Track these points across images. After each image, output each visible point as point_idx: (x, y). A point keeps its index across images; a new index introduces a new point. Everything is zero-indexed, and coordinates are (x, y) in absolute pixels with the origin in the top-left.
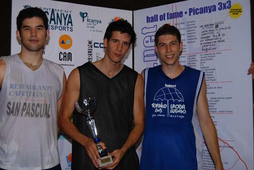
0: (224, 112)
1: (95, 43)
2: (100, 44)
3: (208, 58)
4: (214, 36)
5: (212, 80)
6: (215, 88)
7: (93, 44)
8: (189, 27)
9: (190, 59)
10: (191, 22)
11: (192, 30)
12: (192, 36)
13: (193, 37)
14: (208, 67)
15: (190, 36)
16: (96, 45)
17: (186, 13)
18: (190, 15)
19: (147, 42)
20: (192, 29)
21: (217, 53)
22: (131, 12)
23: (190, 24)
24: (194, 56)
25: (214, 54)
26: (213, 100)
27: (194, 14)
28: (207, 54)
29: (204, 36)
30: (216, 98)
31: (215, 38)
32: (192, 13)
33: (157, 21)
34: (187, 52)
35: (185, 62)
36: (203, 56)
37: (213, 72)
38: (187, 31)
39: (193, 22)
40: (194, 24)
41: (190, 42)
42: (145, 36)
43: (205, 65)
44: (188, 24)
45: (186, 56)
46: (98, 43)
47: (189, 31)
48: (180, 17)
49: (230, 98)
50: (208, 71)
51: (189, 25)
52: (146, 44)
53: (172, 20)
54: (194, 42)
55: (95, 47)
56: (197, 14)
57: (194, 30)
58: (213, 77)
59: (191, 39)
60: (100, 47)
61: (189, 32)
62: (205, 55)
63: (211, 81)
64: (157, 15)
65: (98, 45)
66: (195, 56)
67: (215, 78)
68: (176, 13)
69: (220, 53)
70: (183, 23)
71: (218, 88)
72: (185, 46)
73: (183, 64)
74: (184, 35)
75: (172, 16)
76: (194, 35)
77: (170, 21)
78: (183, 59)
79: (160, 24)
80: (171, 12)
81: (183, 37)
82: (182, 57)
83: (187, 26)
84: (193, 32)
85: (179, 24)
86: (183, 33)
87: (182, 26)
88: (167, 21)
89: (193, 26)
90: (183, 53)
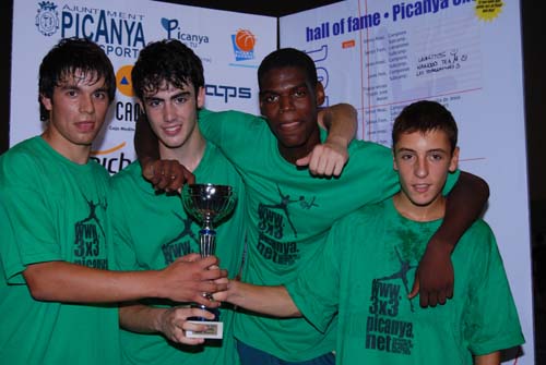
2: (207, 85)
4: (445, 62)
8: (396, 44)
9: (395, 113)
10: (397, 35)
11: (400, 52)
12: (400, 64)
13: (402, 67)
15: (395, 66)
17: (386, 15)
18: (395, 19)
20: (400, 49)
21: (452, 99)
22: (275, 19)
23: (395, 38)
25: (446, 100)
27: (403, 17)
29: (424, 63)
31: (448, 65)
32: (399, 16)
33: (328, 35)
34: (391, 99)
35: (384, 121)
38: (390, 54)
39: (402, 33)
40: (403, 39)
41: (395, 78)
44: (392, 38)
45: (389, 107)
47: (395, 53)
48: (375, 24)
51: (394, 41)
53: (358, 32)
54: (404, 76)
56: (409, 16)
57: (404, 52)
59: (398, 71)
60: (208, 93)
61: (393, 57)
64: (328, 24)
68: (366, 17)
69: (459, 98)
70: (382, 38)
72: (384, 86)
73: (381, 126)
74: (382, 62)
75: (357, 24)
76: (404, 61)
77: (355, 35)
78: (381, 115)
79: (333, 41)
80: (357, 16)
81: (380, 68)
82: (379, 110)
83: (390, 42)
84: (402, 55)
85: (373, 40)
86: (380, 59)
87: (379, 44)
88: (347, 36)
89: (401, 42)
90: (379, 103)
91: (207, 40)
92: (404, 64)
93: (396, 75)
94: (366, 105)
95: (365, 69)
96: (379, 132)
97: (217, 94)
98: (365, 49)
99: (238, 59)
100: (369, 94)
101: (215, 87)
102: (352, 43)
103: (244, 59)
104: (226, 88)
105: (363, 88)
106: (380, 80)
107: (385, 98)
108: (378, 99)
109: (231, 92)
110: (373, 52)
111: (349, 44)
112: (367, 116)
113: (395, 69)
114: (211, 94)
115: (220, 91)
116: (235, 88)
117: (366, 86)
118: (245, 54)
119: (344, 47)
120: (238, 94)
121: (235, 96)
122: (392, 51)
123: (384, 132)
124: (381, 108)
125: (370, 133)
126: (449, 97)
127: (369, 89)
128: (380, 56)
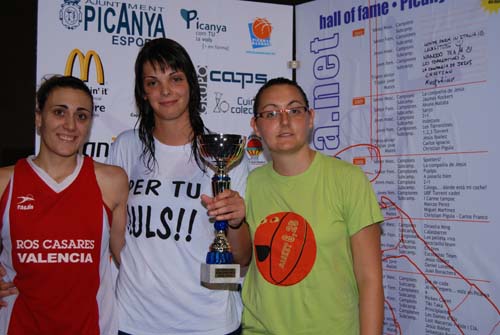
0: (470, 217)
1: (212, 73)
2: (225, 73)
3: (438, 100)
4: (450, 52)
5: (446, 148)
6: (452, 165)
7: (208, 73)
8: (403, 33)
9: (402, 102)
10: (404, 24)
11: (406, 42)
12: (406, 54)
13: (408, 57)
14: (438, 120)
15: (402, 55)
16: (215, 76)
17: (394, 5)
18: (402, 9)
19: (320, 68)
20: (407, 39)
21: (456, 90)
22: (292, 7)
23: (402, 27)
24: (410, 96)
25: (450, 91)
26: (449, 191)
27: (410, 7)
28: (436, 93)
29: (431, 53)
30: (453, 188)
31: (454, 56)
32: (406, 5)
33: (339, 24)
34: (397, 89)
35: (391, 109)
36: (427, 97)
37: (447, 131)
38: (398, 43)
39: (408, 23)
40: (410, 29)
41: (402, 67)
42: (318, 55)
43: (432, 116)
44: (399, 28)
45: (395, 96)
46: (219, 72)
47: (402, 43)
48: (384, 13)
49: (483, 188)
50: (437, 128)
51: (402, 30)
52: (319, 74)
53: (367, 20)
54: (411, 66)
55: (212, 79)
56: (415, 6)
57: (411, 41)
58: (448, 142)
59: (405, 61)
60: (225, 80)
61: (400, 46)
62: (432, 93)
63: (444, 151)
64: (339, 12)
65: (220, 76)
66: (412, 96)
67: (452, 144)
68: (375, 6)
69: (463, 89)
70: (390, 27)
71: (457, 165)
72: (392, 75)
73: (388, 114)
74: (390, 51)
75: (367, 13)
76: (410, 50)
77: (365, 24)
78: (388, 104)
79: (345, 29)
80: (367, 5)
81: (388, 57)
82: (386, 99)
83: (398, 31)
84: (409, 44)
85: (381, 29)
86: (388, 48)
87: (387, 33)
88: (357, 25)
89: (408, 32)
90: (388, 91)
91: (225, 29)
92: (410, 54)
93: (403, 64)
94: (374, 93)
95: (374, 57)
96: (386, 119)
97: (234, 81)
98: (374, 38)
99: (254, 47)
100: (377, 83)
101: (232, 74)
102: (361, 32)
103: (260, 46)
104: (243, 75)
105: (371, 76)
106: (387, 69)
107: (394, 87)
108: (385, 87)
109: (248, 78)
110: (381, 41)
111: (360, 32)
112: (374, 104)
113: (403, 58)
114: (229, 81)
115: (237, 77)
116: (251, 75)
117: (374, 74)
118: (262, 41)
119: (354, 35)
120: (254, 80)
121: (251, 82)
122: (399, 41)
123: (390, 119)
124: (388, 96)
125: (377, 120)
126: (453, 88)
127: (377, 77)
128: (388, 45)
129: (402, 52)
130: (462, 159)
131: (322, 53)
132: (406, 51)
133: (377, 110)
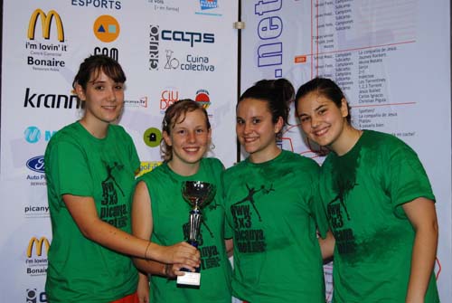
1: (163, 32)
2: (175, 33)
3: (373, 59)
5: (380, 101)
6: (384, 115)
7: (160, 33)
9: (340, 60)
11: (345, 6)
12: (345, 17)
13: (346, 20)
14: (372, 76)
15: (340, 18)
16: (166, 35)
19: (264, 29)
20: (345, 3)
21: (389, 49)
24: (347, 55)
25: (384, 50)
28: (370, 52)
34: (336, 48)
35: (331, 66)
36: (363, 55)
37: (380, 85)
38: (337, 7)
41: (340, 29)
42: (262, 17)
43: (367, 72)
45: (334, 55)
46: (170, 32)
47: (340, 7)
49: (412, 135)
50: (372, 83)
52: (263, 34)
54: (349, 28)
55: (163, 38)
58: (381, 95)
59: (343, 23)
60: (175, 39)
61: (339, 10)
62: (367, 52)
63: (377, 103)
65: (170, 35)
66: (350, 54)
67: (384, 97)
69: (395, 49)
71: (389, 115)
72: (332, 35)
73: (327, 70)
74: (329, 14)
76: (348, 14)
78: (327, 61)
81: (328, 20)
82: (326, 57)
84: (347, 8)
86: (327, 11)
90: (328, 50)
92: (349, 17)
93: (341, 26)
94: (315, 51)
95: (315, 20)
96: (325, 75)
97: (183, 40)
98: (315, 2)
99: (203, 8)
100: (317, 42)
101: (182, 33)
103: (208, 8)
104: (192, 34)
105: (312, 37)
106: (327, 31)
107: (332, 46)
108: (325, 47)
109: (196, 37)
110: (322, 5)
112: (315, 62)
113: (342, 20)
114: (179, 40)
115: (186, 37)
116: (200, 34)
117: (315, 35)
118: (209, 3)
120: (203, 39)
121: (200, 41)
122: (338, 5)
123: (329, 75)
124: (327, 55)
126: (386, 48)
127: (318, 38)
128: (328, 9)
129: (341, 15)
130: (393, 109)
131: (265, 15)
132: (345, 14)
133: (317, 67)
